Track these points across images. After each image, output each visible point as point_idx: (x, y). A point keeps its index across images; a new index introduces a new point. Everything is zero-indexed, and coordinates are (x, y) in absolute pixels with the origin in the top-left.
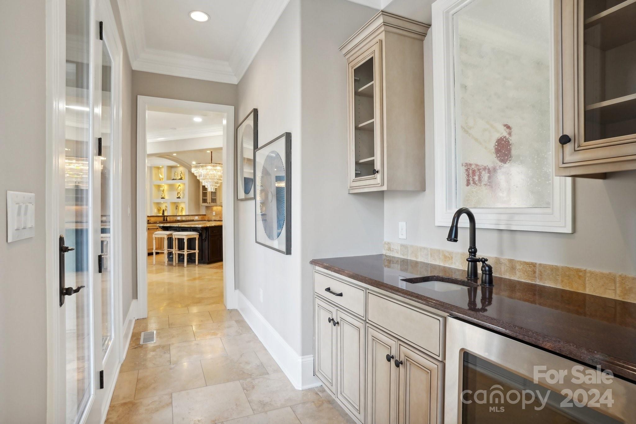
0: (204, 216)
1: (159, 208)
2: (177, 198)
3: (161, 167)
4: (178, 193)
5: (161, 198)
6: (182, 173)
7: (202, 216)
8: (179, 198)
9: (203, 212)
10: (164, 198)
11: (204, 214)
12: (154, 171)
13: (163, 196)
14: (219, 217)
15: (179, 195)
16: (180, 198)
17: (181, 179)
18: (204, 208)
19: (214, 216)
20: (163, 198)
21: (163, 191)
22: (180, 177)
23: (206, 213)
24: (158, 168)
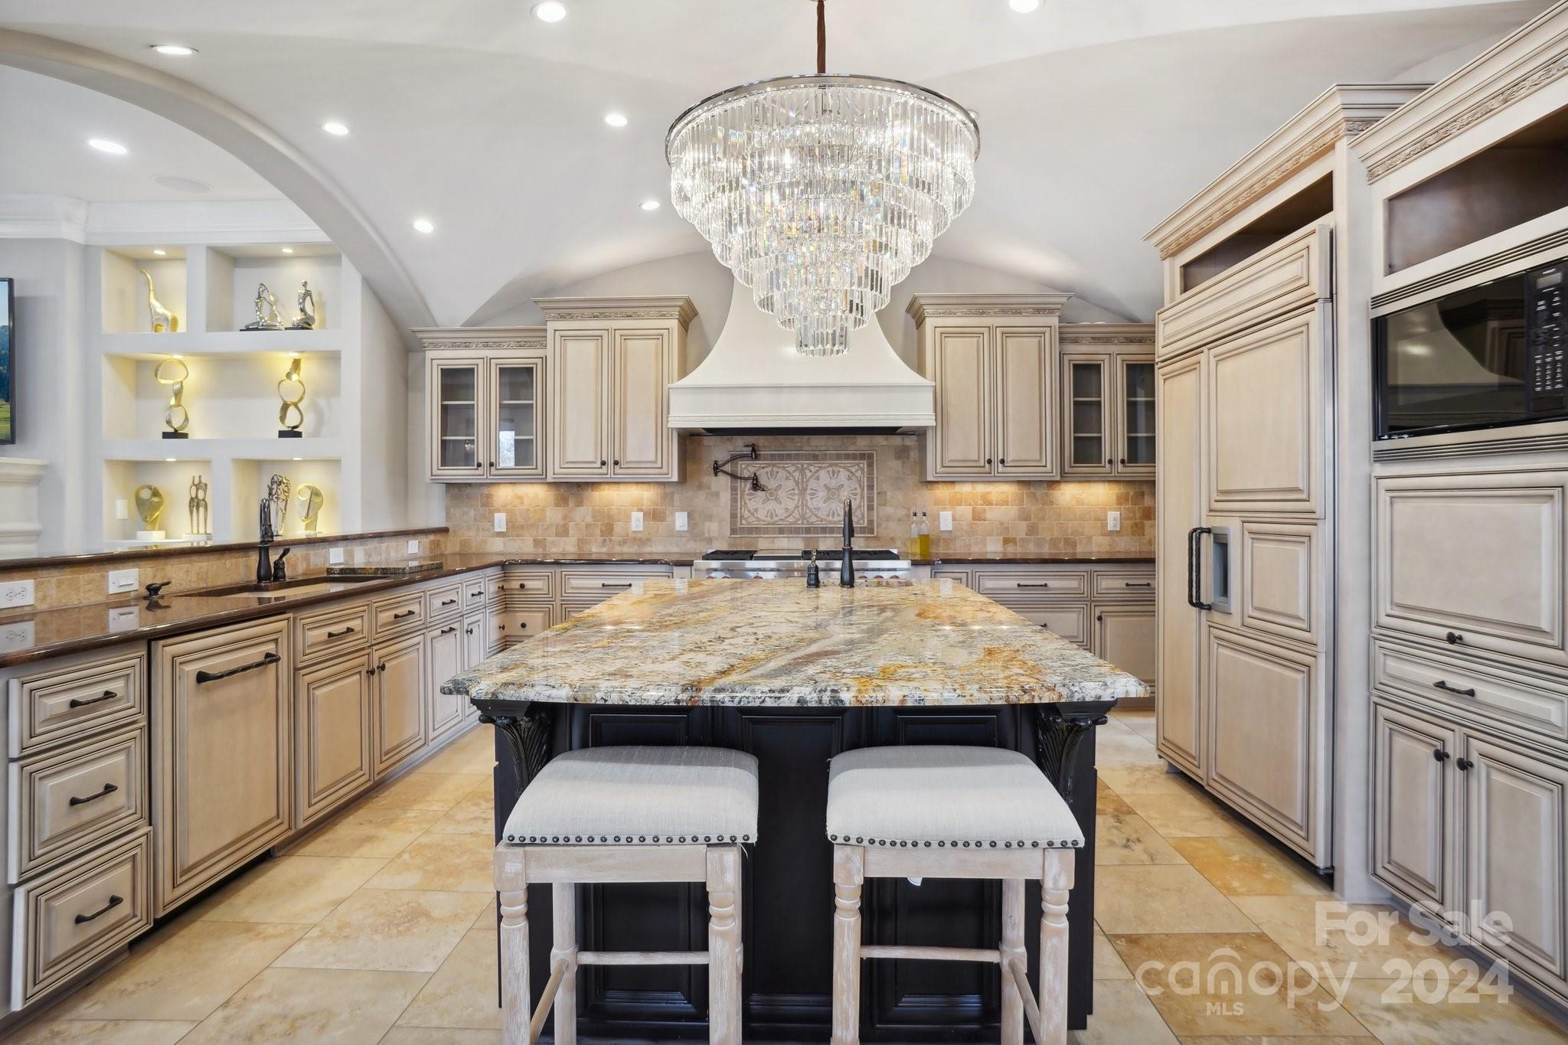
0: (438, 537)
1: (146, 494)
2: (282, 434)
3: (160, 253)
4: (285, 407)
5: (166, 435)
6: (308, 294)
7: (432, 537)
8: (293, 433)
9: (431, 512)
10: (185, 436)
11: (438, 522)
12: (111, 277)
13: (177, 423)
14: (530, 541)
15: (292, 418)
16: (299, 435)
17: (305, 325)
18: (438, 491)
19: (500, 534)
20: (176, 435)
21: (178, 394)
22: (297, 317)
23: (448, 516)
24: (140, 262)
